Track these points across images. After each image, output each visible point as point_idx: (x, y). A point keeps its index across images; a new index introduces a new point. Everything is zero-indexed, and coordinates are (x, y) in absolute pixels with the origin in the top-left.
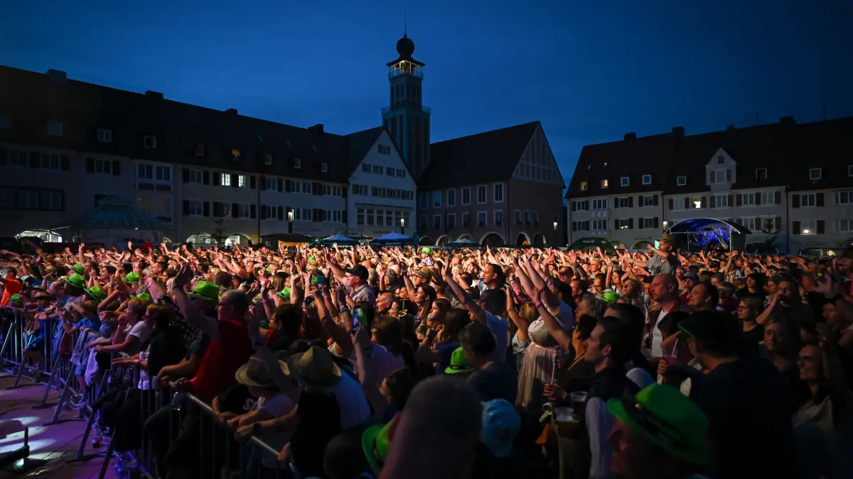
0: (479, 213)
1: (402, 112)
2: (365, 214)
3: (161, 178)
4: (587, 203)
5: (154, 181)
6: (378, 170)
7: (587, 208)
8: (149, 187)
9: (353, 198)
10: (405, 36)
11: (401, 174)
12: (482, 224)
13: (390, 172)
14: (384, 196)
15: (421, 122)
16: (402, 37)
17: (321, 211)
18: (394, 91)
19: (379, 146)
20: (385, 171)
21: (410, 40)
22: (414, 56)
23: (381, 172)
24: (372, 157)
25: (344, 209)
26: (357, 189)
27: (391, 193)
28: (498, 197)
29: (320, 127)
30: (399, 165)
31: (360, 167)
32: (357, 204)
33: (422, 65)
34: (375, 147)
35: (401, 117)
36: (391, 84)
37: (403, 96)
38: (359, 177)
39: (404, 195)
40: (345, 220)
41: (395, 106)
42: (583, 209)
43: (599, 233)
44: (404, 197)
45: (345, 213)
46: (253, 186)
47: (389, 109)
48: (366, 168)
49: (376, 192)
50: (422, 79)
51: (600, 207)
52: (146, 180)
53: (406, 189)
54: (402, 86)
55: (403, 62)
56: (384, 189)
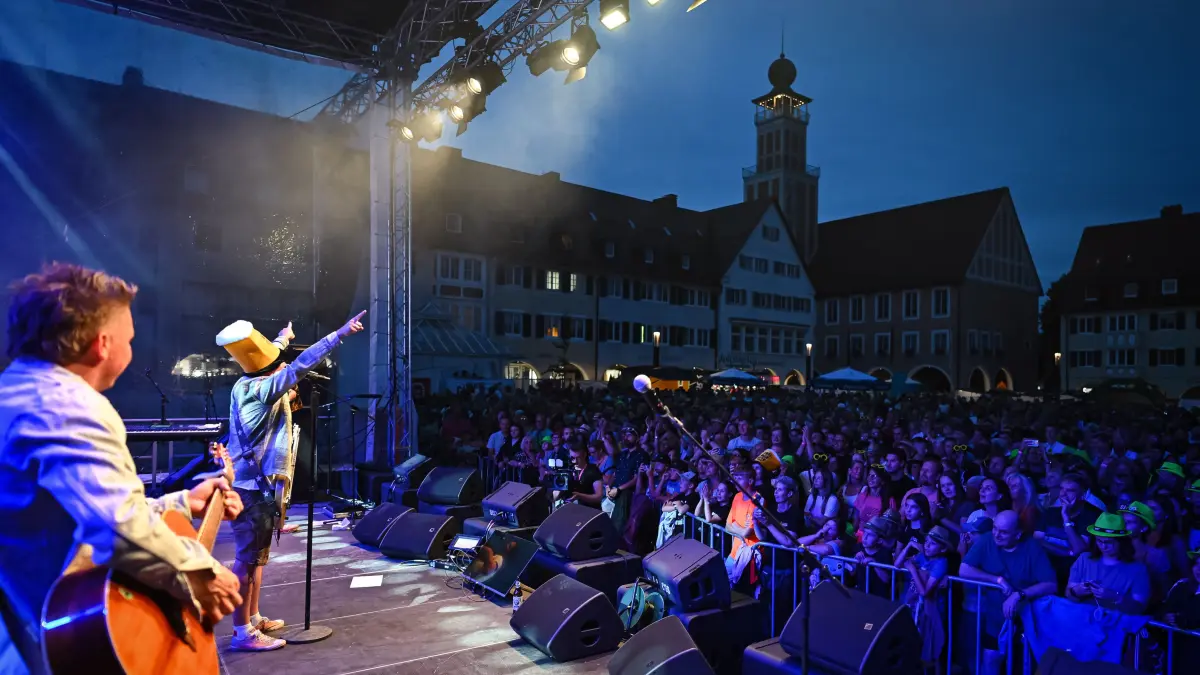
0: (905, 333)
1: (778, 174)
2: (743, 334)
3: (470, 279)
4: (1098, 322)
5: (461, 282)
6: (762, 265)
7: (1098, 330)
8: (455, 290)
9: (727, 311)
10: (782, 56)
11: (794, 272)
12: (910, 353)
13: (779, 268)
14: (769, 307)
15: (805, 189)
16: (778, 57)
17: (682, 330)
18: (765, 143)
19: (765, 229)
20: (771, 267)
21: (788, 62)
22: (795, 87)
23: (766, 270)
24: (755, 247)
25: (713, 327)
26: (734, 296)
27: (779, 302)
28: (941, 308)
29: (672, 199)
30: (790, 258)
31: (737, 262)
32: (731, 319)
33: (807, 100)
34: (758, 232)
35: (776, 182)
36: (759, 131)
37: (778, 148)
38: (737, 278)
39: (799, 305)
40: (714, 343)
41: (764, 165)
42: (1089, 330)
43: (1121, 371)
44: (797, 308)
45: (714, 333)
46: (589, 292)
47: (754, 170)
48: (745, 263)
49: (759, 300)
50: (806, 123)
51: (1122, 327)
52: (449, 281)
53: (801, 296)
54: (778, 132)
55: (779, 96)
56: (769, 296)
